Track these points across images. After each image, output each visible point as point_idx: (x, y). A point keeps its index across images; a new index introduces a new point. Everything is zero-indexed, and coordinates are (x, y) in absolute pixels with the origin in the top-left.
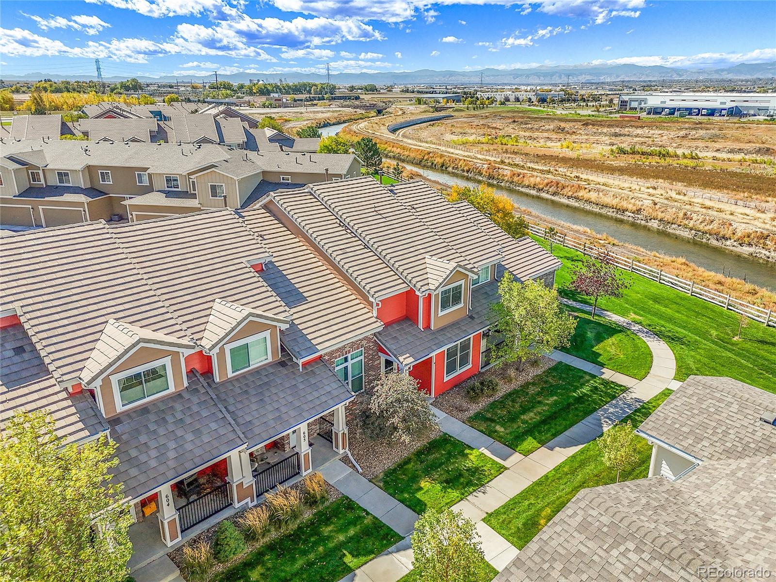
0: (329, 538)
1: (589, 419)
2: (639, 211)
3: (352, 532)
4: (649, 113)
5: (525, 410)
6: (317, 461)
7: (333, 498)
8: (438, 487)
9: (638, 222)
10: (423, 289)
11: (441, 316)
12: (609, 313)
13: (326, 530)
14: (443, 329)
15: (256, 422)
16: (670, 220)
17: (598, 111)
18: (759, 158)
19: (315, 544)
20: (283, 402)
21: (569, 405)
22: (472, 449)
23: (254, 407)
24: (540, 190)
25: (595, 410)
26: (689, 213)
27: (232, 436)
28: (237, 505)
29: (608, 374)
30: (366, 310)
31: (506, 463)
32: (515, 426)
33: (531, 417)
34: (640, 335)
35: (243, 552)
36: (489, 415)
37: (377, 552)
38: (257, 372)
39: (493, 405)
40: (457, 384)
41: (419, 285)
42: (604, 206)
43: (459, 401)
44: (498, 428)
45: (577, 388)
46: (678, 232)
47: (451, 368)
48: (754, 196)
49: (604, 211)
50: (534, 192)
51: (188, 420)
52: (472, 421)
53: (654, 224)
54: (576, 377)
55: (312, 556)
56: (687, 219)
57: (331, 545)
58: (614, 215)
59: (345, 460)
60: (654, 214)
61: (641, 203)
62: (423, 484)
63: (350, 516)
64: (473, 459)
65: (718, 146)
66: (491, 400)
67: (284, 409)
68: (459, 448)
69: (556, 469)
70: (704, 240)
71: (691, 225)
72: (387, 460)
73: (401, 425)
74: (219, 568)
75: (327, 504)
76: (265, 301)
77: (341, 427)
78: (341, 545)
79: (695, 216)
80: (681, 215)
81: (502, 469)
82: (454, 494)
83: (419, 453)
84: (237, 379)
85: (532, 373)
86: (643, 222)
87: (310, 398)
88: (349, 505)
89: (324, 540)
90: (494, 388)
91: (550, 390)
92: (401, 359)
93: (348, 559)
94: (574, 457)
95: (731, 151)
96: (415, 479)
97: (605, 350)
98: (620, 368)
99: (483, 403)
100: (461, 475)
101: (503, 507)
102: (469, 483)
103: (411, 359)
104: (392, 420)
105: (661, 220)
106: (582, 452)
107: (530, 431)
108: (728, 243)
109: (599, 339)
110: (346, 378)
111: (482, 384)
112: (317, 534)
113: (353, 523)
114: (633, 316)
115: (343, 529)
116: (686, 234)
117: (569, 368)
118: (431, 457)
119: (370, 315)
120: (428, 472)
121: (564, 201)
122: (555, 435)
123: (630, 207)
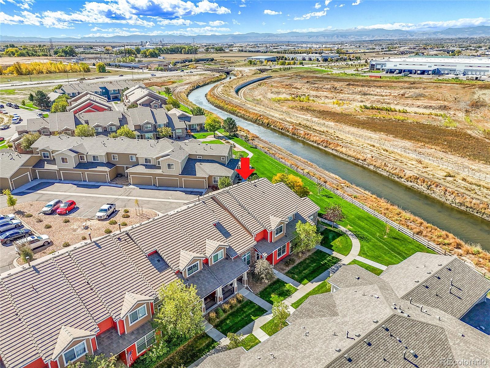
0: (246, 312)
1: (326, 271)
2: (365, 160)
3: (253, 310)
4: (387, 73)
5: (305, 269)
6: (239, 289)
7: (245, 300)
8: (277, 296)
9: (365, 165)
10: (270, 230)
11: (275, 237)
12: (339, 226)
13: (245, 310)
14: (276, 242)
15: (223, 278)
16: (378, 166)
17: (358, 71)
18: (439, 112)
19: (243, 314)
20: (229, 271)
21: (320, 267)
22: (287, 283)
23: (222, 273)
24: (318, 144)
25: (328, 268)
26: (387, 163)
27: (218, 283)
28: (218, 303)
29: (335, 254)
30: (250, 237)
31: (298, 288)
32: (301, 275)
33: (306, 272)
34: (350, 236)
35: (224, 316)
36: (292, 272)
37: (260, 315)
38: (220, 262)
39: (294, 268)
40: (281, 260)
41: (268, 229)
42: (349, 156)
43: (282, 266)
44: (296, 276)
45: (323, 260)
46: (382, 173)
47: (279, 255)
48: (426, 145)
49: (349, 159)
50: (315, 145)
51: (205, 279)
52: (288, 274)
53: (371, 167)
54: (323, 255)
55: (243, 317)
56: (386, 166)
57: (247, 314)
58: (353, 161)
59: (247, 288)
60: (372, 163)
61: (366, 156)
62: (272, 296)
63: (251, 305)
64: (287, 287)
65: (419, 103)
66: (293, 265)
67: (229, 274)
68: (283, 283)
69: (313, 290)
70: (393, 178)
71: (387, 170)
72: (260, 288)
73: (265, 277)
74: (218, 320)
75: (244, 302)
76: (220, 238)
77: (245, 278)
78: (250, 314)
79: (389, 165)
80: (383, 164)
81: (296, 290)
82: (282, 298)
83: (270, 285)
84: (215, 265)
85: (308, 254)
86: (367, 166)
87: (237, 270)
88: (251, 302)
89: (245, 312)
90: (293, 261)
91: (313, 261)
92: (263, 254)
93: (253, 317)
94: (320, 285)
95: (426, 107)
96: (270, 294)
97: (335, 244)
98: (339, 252)
99: (291, 267)
100: (284, 292)
101: (297, 301)
102: (287, 295)
103: (266, 254)
104: (262, 276)
105: (374, 166)
106: (322, 283)
107: (306, 277)
108: (402, 180)
109: (334, 239)
110: (245, 261)
111: (290, 260)
112: (243, 311)
113: (252, 307)
114: (349, 227)
115: (250, 309)
116: (385, 174)
117: (321, 252)
118: (274, 287)
119: (252, 239)
120: (273, 292)
121: (330, 151)
122: (314, 278)
123: (361, 158)
